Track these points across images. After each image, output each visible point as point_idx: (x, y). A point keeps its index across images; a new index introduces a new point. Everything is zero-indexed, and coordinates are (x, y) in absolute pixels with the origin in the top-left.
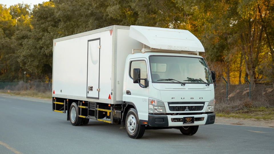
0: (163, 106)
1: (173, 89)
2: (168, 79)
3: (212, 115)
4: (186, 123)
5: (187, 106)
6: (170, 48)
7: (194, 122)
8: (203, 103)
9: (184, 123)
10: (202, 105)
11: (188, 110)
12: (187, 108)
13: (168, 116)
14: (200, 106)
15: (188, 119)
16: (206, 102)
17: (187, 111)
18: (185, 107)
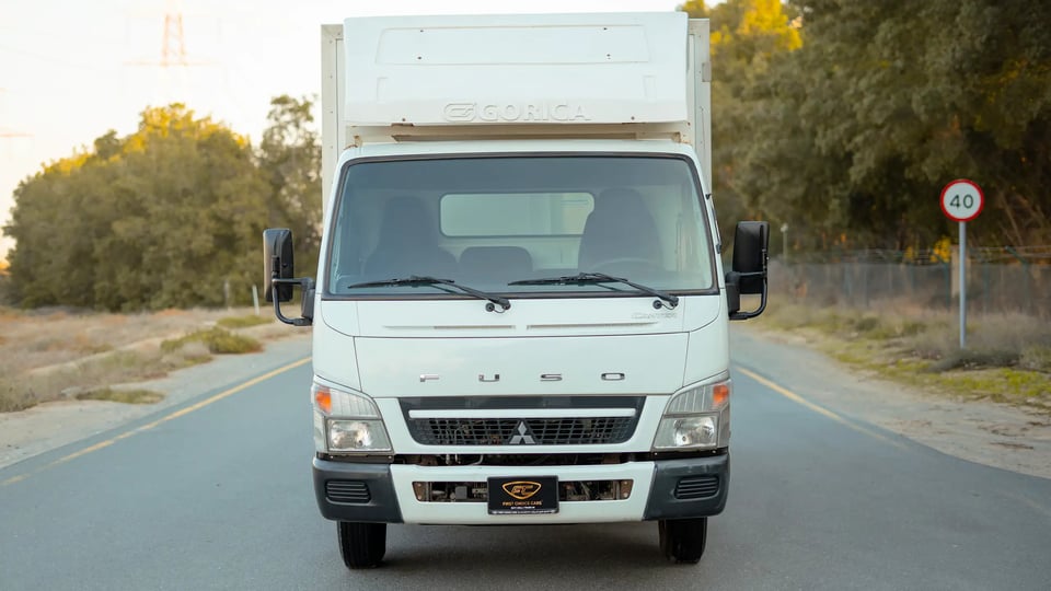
0: (375, 416)
1: (436, 327)
2: (409, 278)
3: (686, 468)
4: (508, 508)
5: (521, 420)
6: (458, 113)
7: (555, 507)
8: (636, 402)
9: (494, 506)
10: (629, 412)
11: (528, 438)
12: (522, 428)
13: (396, 469)
14: (612, 419)
15: (516, 489)
16: (648, 397)
17: (522, 442)
18: (514, 422)
